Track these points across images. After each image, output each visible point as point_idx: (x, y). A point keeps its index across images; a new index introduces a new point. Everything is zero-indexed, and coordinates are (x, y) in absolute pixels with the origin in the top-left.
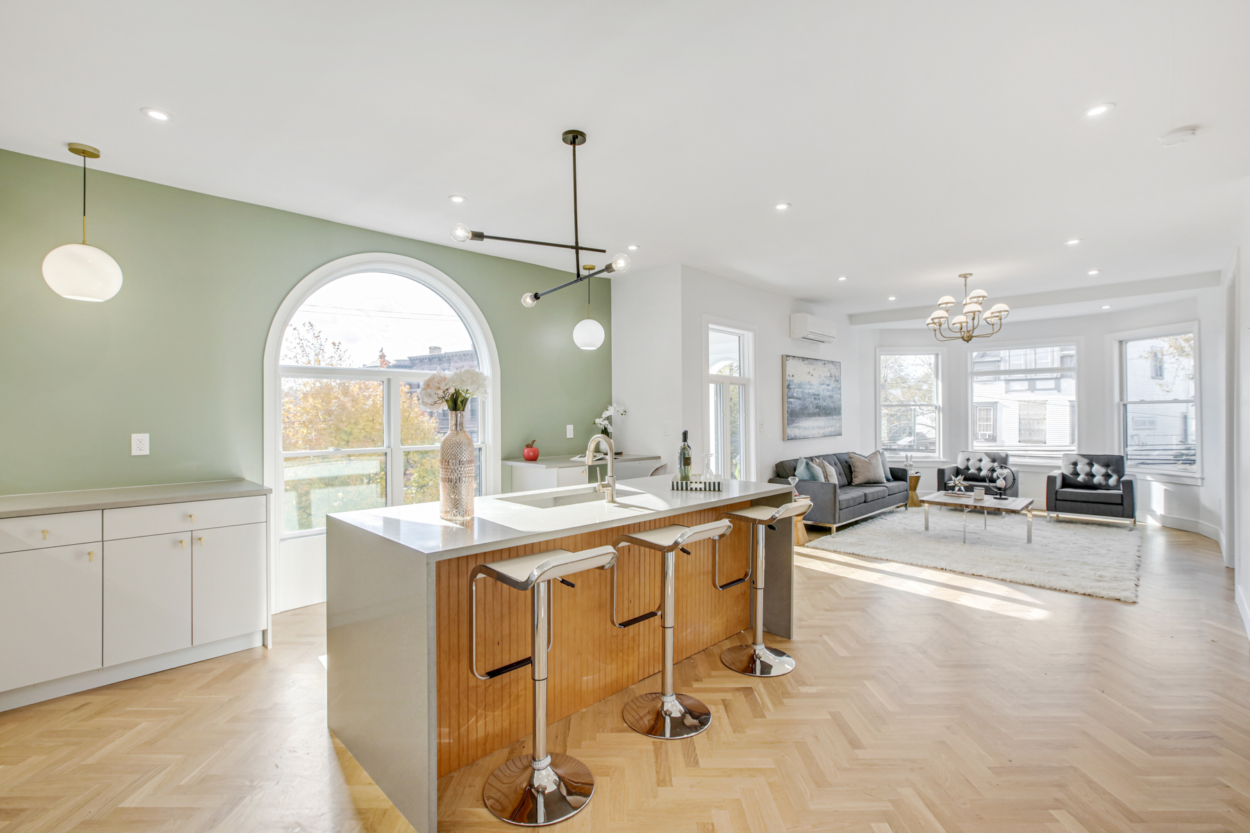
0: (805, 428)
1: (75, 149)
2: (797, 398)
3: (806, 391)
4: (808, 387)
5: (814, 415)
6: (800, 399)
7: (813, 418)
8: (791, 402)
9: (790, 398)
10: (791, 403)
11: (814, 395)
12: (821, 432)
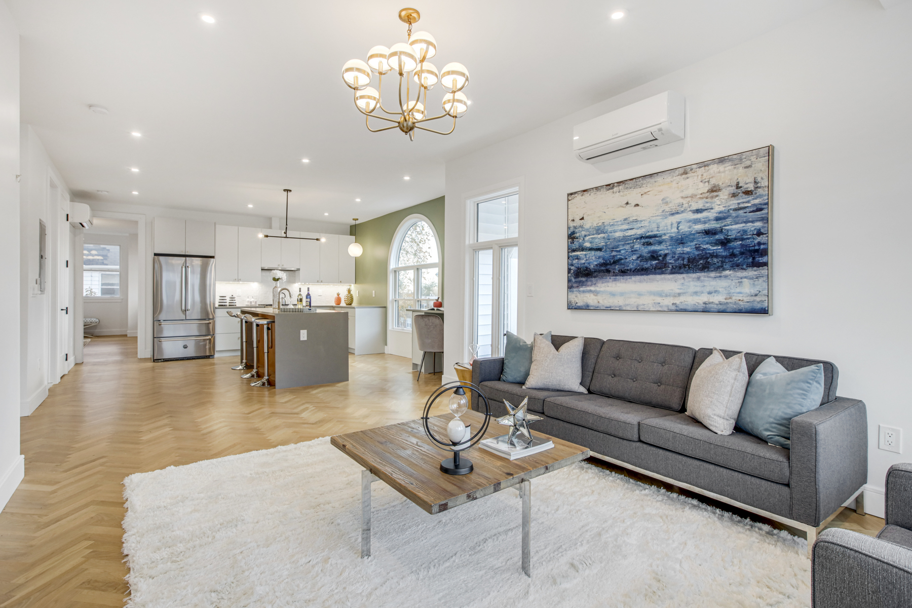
0: (613, 295)
1: (353, 219)
2: (591, 249)
3: (618, 234)
4: (625, 227)
5: (642, 271)
6: (600, 249)
7: (638, 278)
8: (577, 256)
9: (574, 251)
10: (578, 258)
11: (642, 237)
12: (668, 302)
